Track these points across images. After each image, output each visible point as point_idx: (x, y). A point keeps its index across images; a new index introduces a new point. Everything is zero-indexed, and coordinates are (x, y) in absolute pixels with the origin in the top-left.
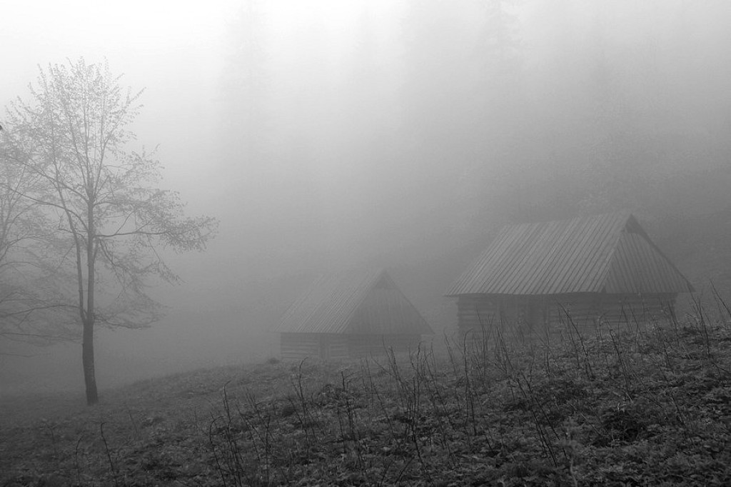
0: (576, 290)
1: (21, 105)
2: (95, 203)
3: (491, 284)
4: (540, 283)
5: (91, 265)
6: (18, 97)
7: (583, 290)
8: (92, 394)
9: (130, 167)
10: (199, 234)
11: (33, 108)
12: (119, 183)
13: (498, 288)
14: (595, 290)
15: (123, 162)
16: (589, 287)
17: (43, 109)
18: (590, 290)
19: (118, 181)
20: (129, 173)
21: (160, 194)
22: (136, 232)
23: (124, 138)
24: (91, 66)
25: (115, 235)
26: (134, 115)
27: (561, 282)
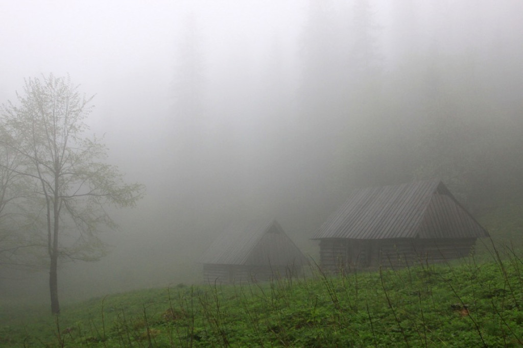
0: (398, 236)
1: (11, 106)
2: (60, 173)
3: (341, 231)
4: (374, 232)
5: (56, 218)
6: (8, 100)
7: (404, 236)
8: (55, 308)
9: (85, 149)
10: (131, 196)
11: (18, 108)
12: (78, 160)
13: (346, 234)
14: (412, 236)
15: (80, 145)
16: (407, 234)
17: (26, 109)
18: (408, 236)
19: (77, 159)
20: (85, 152)
21: (105, 167)
22: (88, 194)
23: (81, 129)
24: (59, 79)
25: (73, 196)
26: (89, 112)
27: (389, 230)
